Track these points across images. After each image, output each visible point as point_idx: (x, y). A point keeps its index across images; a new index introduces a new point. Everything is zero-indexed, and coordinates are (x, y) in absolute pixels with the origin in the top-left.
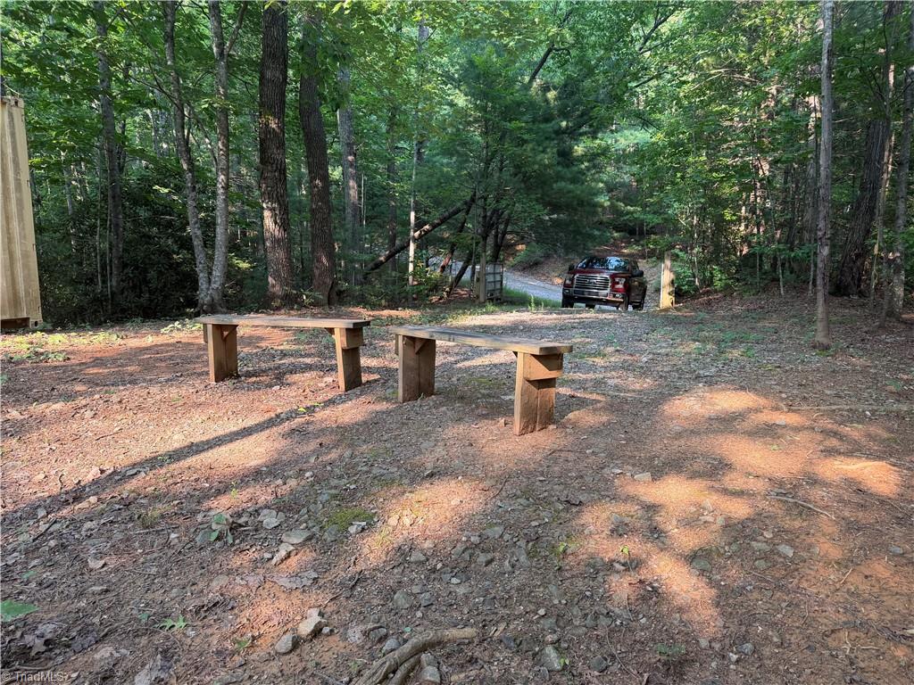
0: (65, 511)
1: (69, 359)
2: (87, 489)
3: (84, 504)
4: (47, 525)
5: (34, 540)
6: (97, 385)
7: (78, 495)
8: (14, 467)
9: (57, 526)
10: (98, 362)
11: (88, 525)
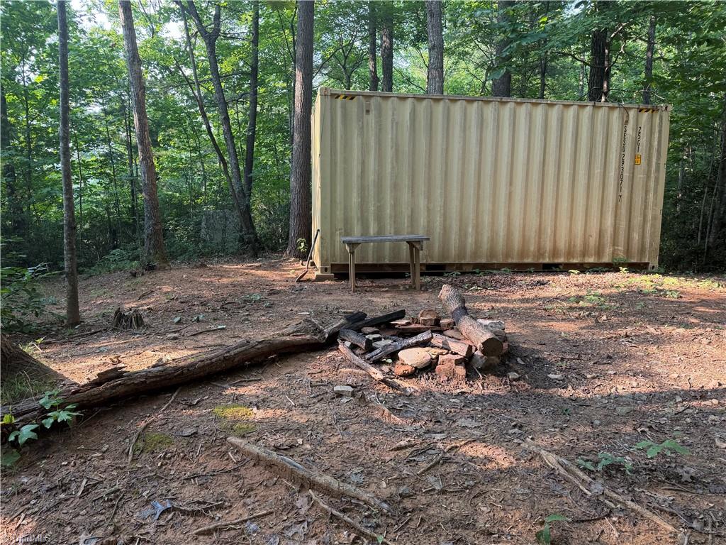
0: (694, 403)
1: (681, 297)
2: (709, 393)
3: (707, 403)
4: (683, 408)
5: (676, 414)
6: (706, 320)
7: (703, 395)
8: (657, 364)
9: (690, 411)
10: (704, 303)
11: (712, 417)
